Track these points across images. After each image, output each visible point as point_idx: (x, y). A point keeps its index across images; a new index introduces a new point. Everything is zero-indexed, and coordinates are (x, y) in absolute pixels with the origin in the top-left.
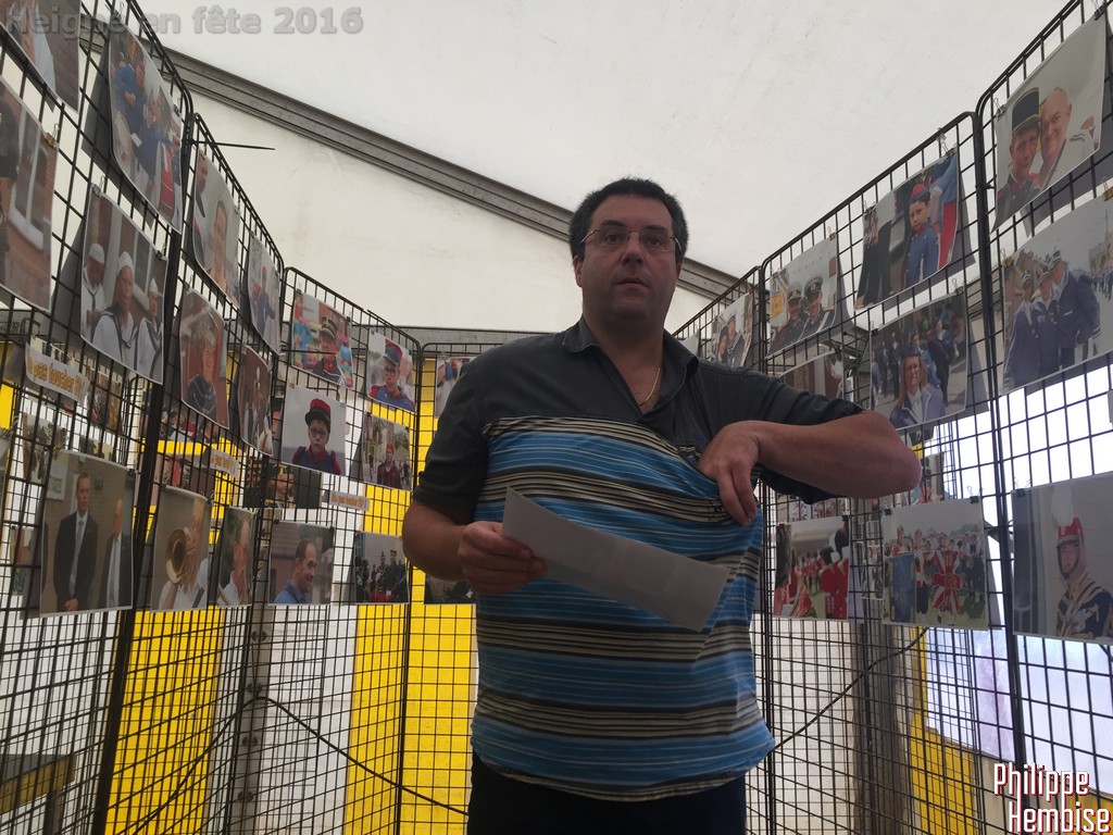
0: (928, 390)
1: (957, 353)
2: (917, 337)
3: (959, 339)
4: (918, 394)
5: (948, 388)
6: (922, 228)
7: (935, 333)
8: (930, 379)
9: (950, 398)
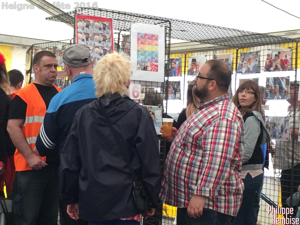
0: (172, 94)
1: (178, 91)
2: (171, 86)
3: (179, 88)
4: (170, 95)
5: (176, 96)
6: (174, 68)
7: (175, 86)
8: (173, 93)
9: (176, 97)
